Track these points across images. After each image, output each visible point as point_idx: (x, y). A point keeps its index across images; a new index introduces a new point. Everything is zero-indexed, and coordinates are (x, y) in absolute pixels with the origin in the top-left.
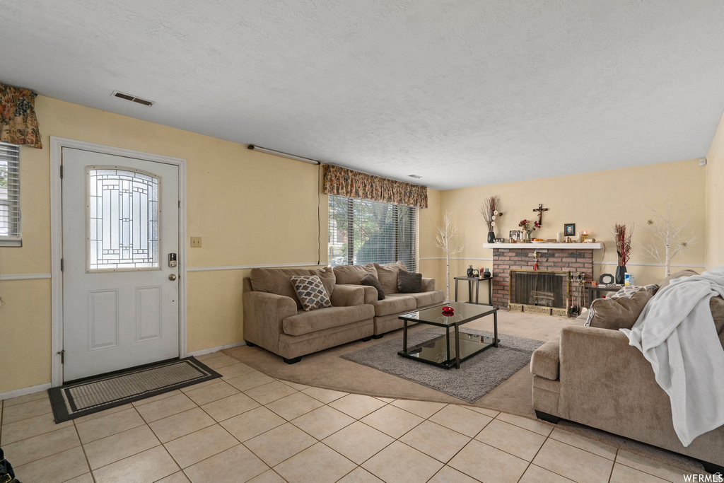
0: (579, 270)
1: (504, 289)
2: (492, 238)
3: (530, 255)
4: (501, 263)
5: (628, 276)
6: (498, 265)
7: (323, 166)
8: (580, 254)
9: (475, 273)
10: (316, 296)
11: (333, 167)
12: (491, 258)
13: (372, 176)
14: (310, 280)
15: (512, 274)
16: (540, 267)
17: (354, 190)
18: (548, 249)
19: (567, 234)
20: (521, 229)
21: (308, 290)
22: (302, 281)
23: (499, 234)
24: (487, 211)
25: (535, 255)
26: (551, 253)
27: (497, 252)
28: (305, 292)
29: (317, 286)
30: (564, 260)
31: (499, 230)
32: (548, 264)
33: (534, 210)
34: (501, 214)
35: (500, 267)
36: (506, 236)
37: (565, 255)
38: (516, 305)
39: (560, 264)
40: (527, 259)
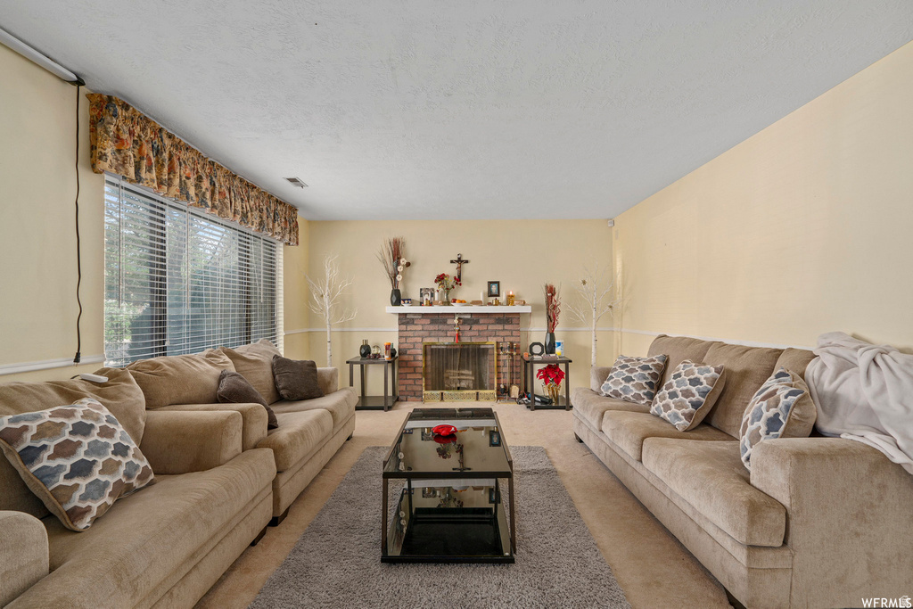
0: (506, 339)
1: (415, 372)
2: (397, 299)
3: (449, 322)
4: (410, 334)
5: (559, 344)
6: (406, 337)
7: (90, 96)
8: (508, 319)
9: (374, 351)
10: (109, 468)
11: (126, 107)
12: (396, 328)
13: (212, 163)
14: (78, 419)
15: (427, 350)
16: (462, 338)
17: (177, 181)
18: (471, 314)
19: (490, 294)
20: (436, 286)
21: (81, 455)
22: (45, 431)
23: (406, 293)
24: (389, 259)
25: (456, 321)
26: (475, 319)
27: (404, 319)
28: (67, 463)
29: (106, 432)
30: (490, 327)
31: (405, 287)
32: (472, 333)
33: (452, 262)
34: (408, 264)
35: (409, 340)
36: (416, 296)
37: (492, 321)
38: (433, 392)
39: (486, 333)
40: (445, 327)
